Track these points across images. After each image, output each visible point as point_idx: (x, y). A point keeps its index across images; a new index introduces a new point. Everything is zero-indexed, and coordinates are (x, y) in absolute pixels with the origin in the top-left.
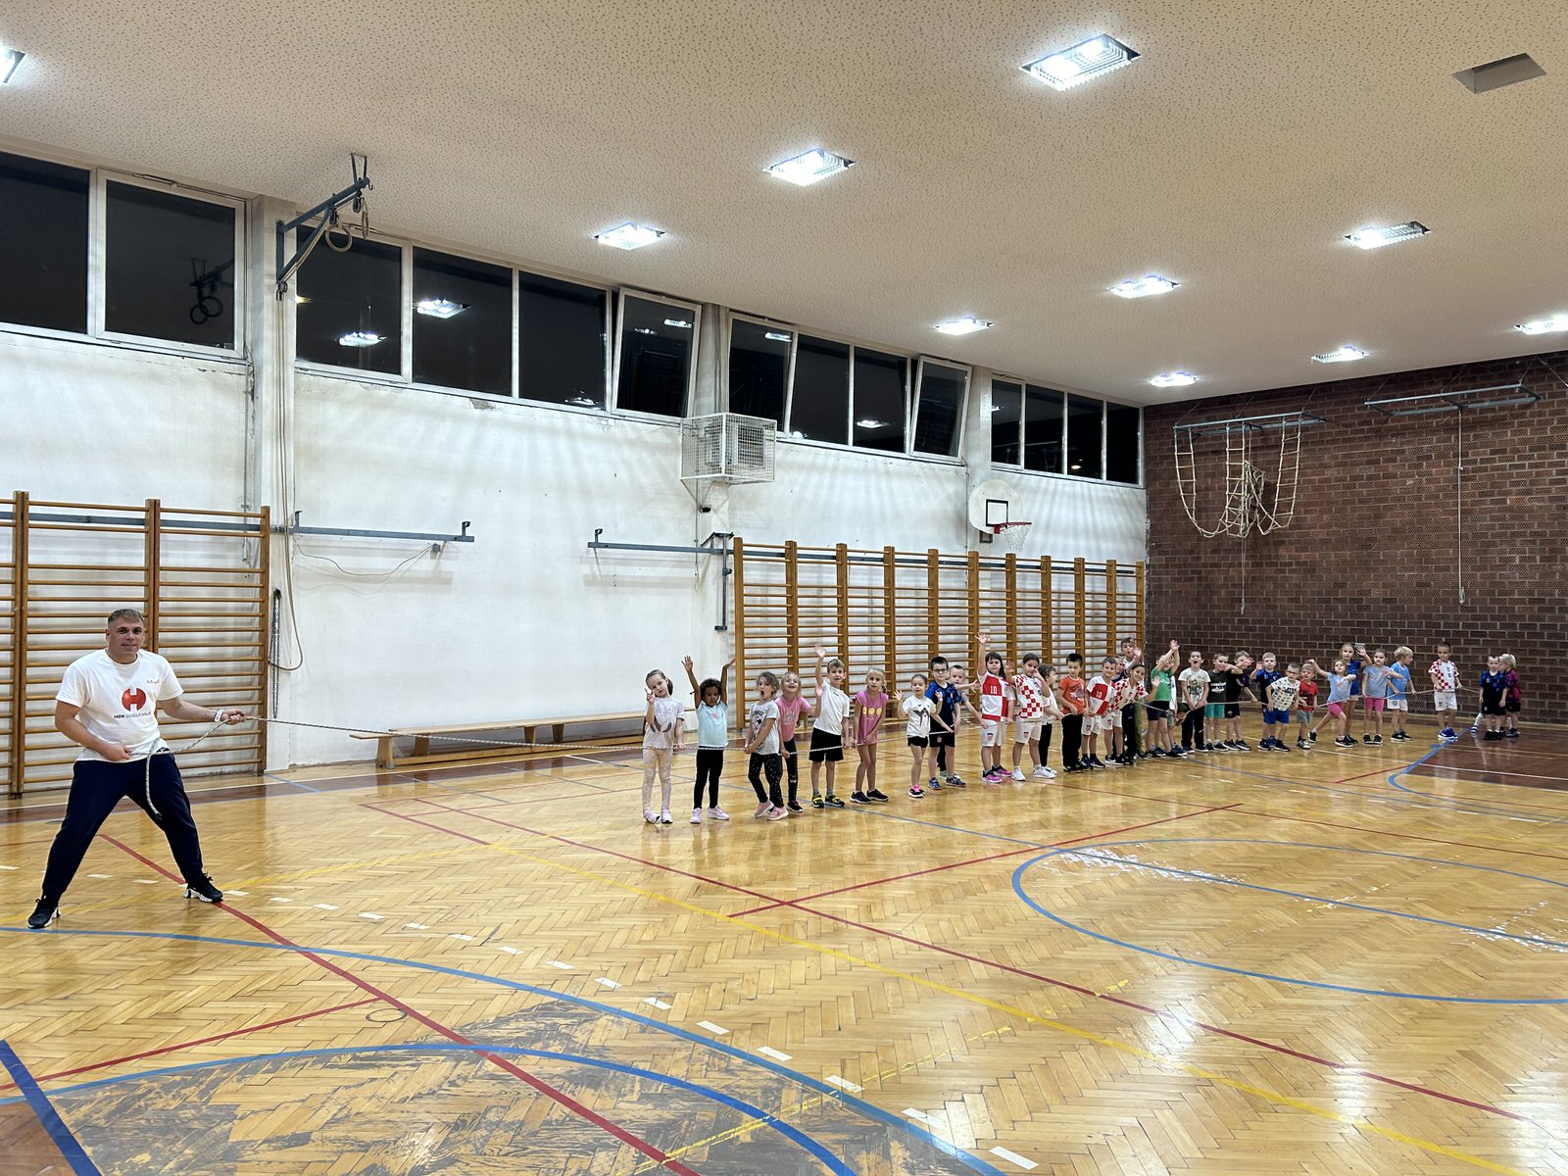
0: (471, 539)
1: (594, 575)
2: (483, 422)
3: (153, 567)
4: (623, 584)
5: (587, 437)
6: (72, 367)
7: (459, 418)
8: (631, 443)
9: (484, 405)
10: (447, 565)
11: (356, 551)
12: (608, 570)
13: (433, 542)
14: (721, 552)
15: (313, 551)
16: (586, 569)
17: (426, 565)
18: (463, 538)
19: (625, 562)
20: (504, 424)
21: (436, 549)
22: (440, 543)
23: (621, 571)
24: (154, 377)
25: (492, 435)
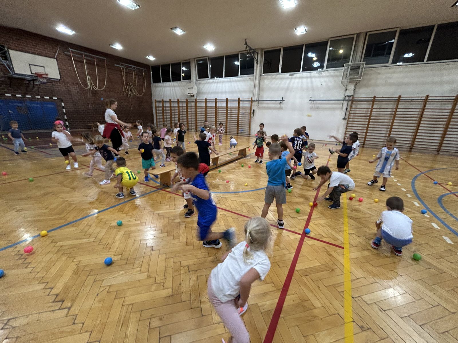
0: (284, 101)
1: (313, 107)
2: (292, 78)
3: (239, 107)
4: (320, 108)
5: (315, 77)
6: (236, 81)
7: (287, 78)
8: (328, 76)
9: (293, 75)
10: (282, 106)
11: (268, 104)
12: (316, 106)
13: (280, 101)
14: (347, 100)
15: (262, 104)
16: (311, 105)
17: (278, 106)
18: (283, 101)
19: (321, 104)
20: (296, 78)
21: (280, 103)
22: (281, 102)
23: (320, 106)
24: (244, 80)
25: (293, 80)
